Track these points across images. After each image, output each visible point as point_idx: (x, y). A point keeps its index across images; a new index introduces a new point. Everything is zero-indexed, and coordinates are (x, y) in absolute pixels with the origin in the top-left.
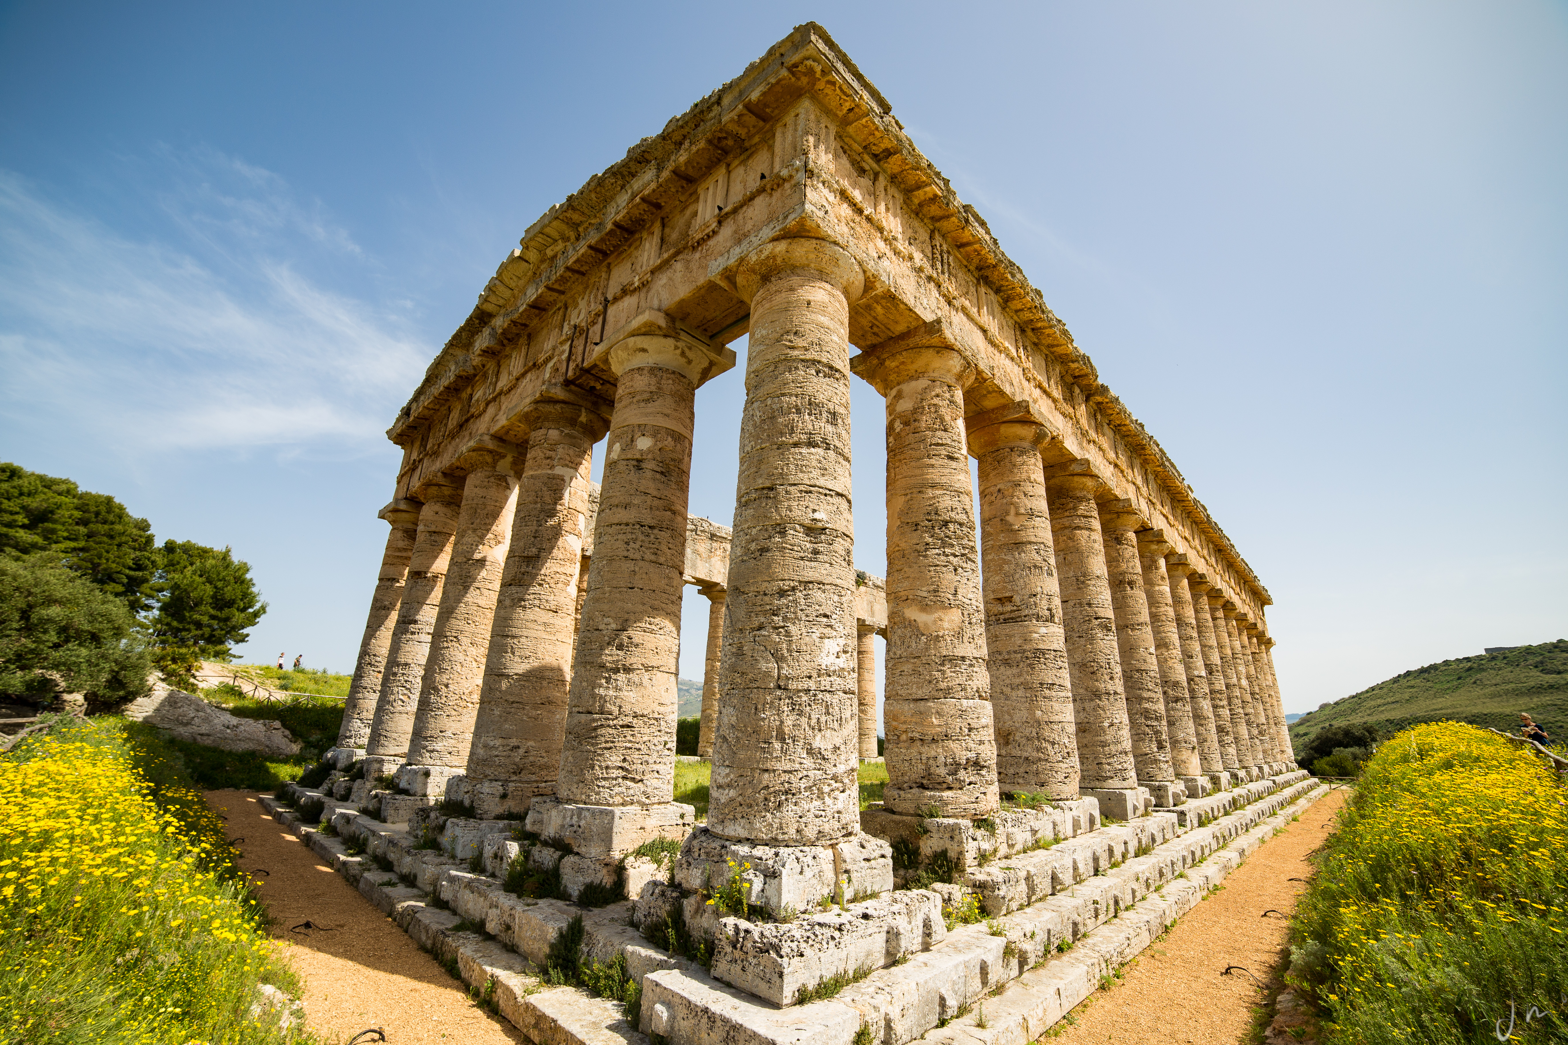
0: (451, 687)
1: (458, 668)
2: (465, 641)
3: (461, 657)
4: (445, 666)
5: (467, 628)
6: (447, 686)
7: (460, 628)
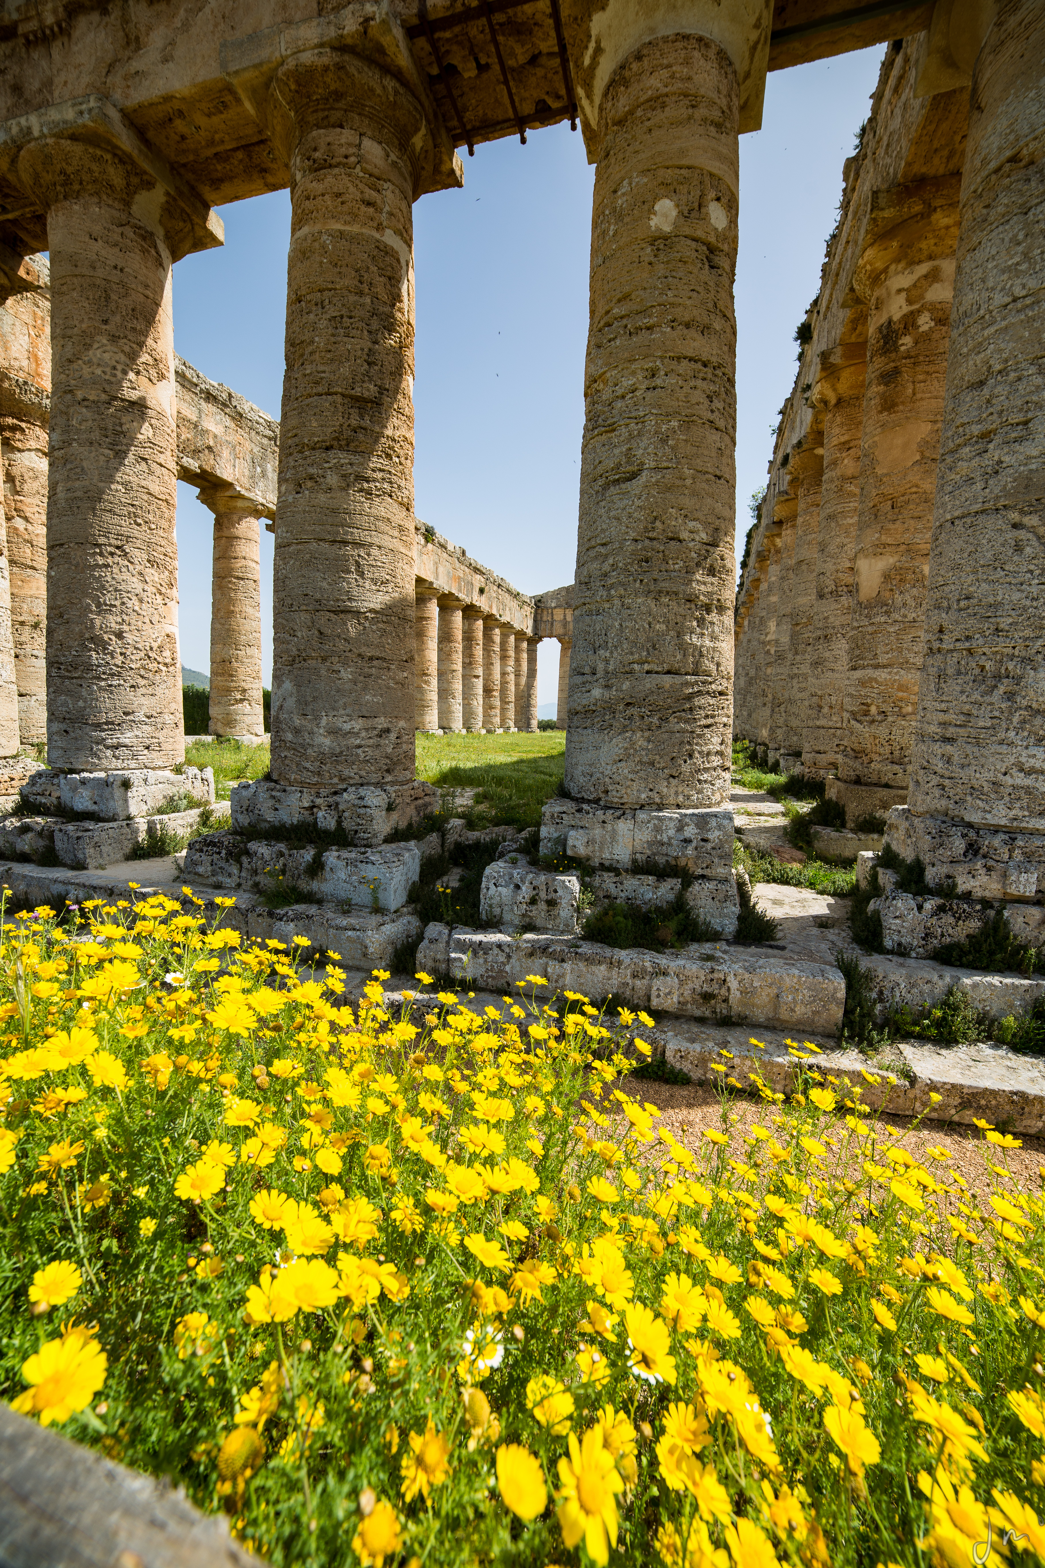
0: (129, 638)
1: (134, 603)
2: (139, 556)
3: (136, 584)
4: (108, 598)
5: (135, 532)
6: (120, 635)
7: (125, 531)
